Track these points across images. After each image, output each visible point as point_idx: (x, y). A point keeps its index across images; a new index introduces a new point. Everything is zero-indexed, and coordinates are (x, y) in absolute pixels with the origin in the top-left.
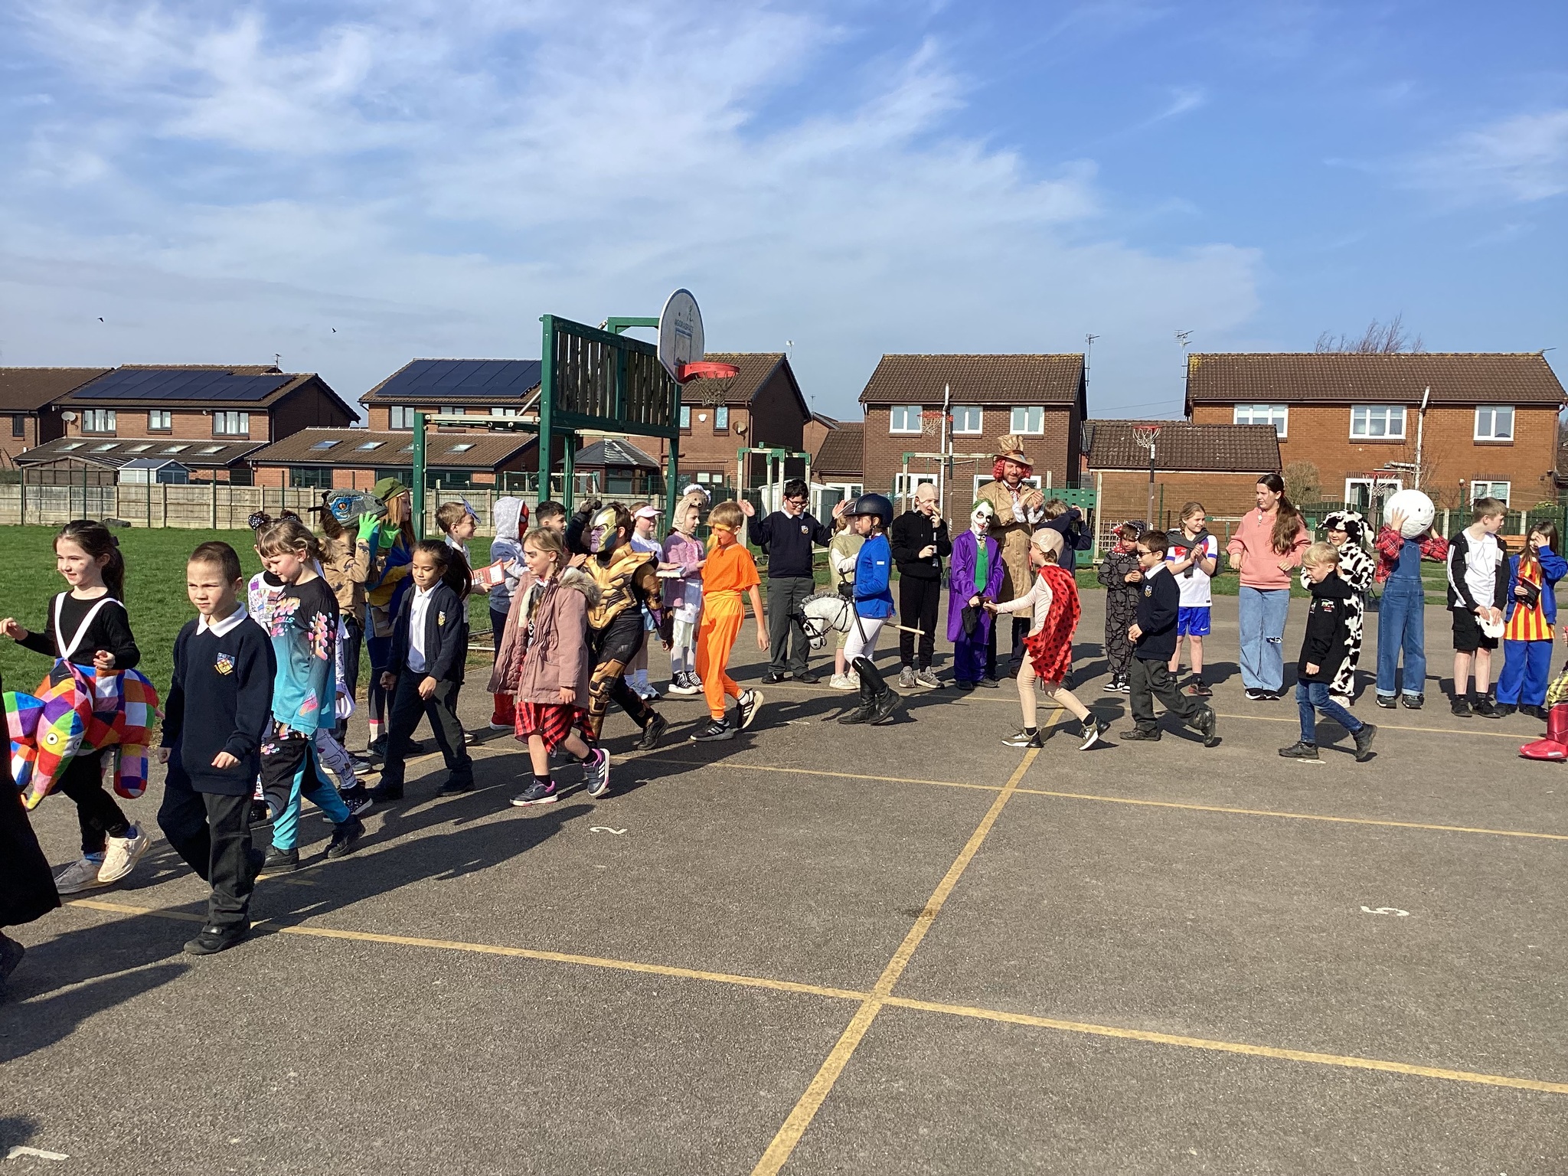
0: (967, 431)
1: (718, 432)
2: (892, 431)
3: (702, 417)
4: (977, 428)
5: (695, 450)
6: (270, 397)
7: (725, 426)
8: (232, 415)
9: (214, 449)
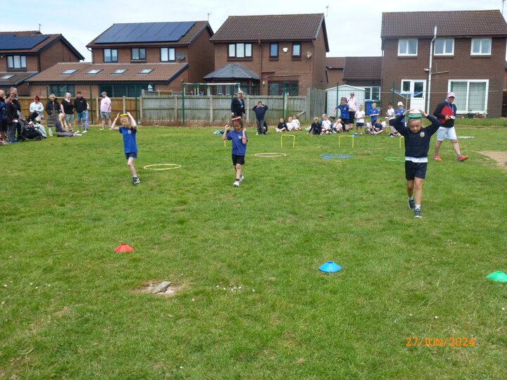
0: (445, 54)
1: (295, 58)
2: (399, 54)
3: (285, 50)
4: (451, 52)
5: (280, 69)
6: (37, 47)
7: (298, 54)
8: (17, 58)
9: (7, 77)
